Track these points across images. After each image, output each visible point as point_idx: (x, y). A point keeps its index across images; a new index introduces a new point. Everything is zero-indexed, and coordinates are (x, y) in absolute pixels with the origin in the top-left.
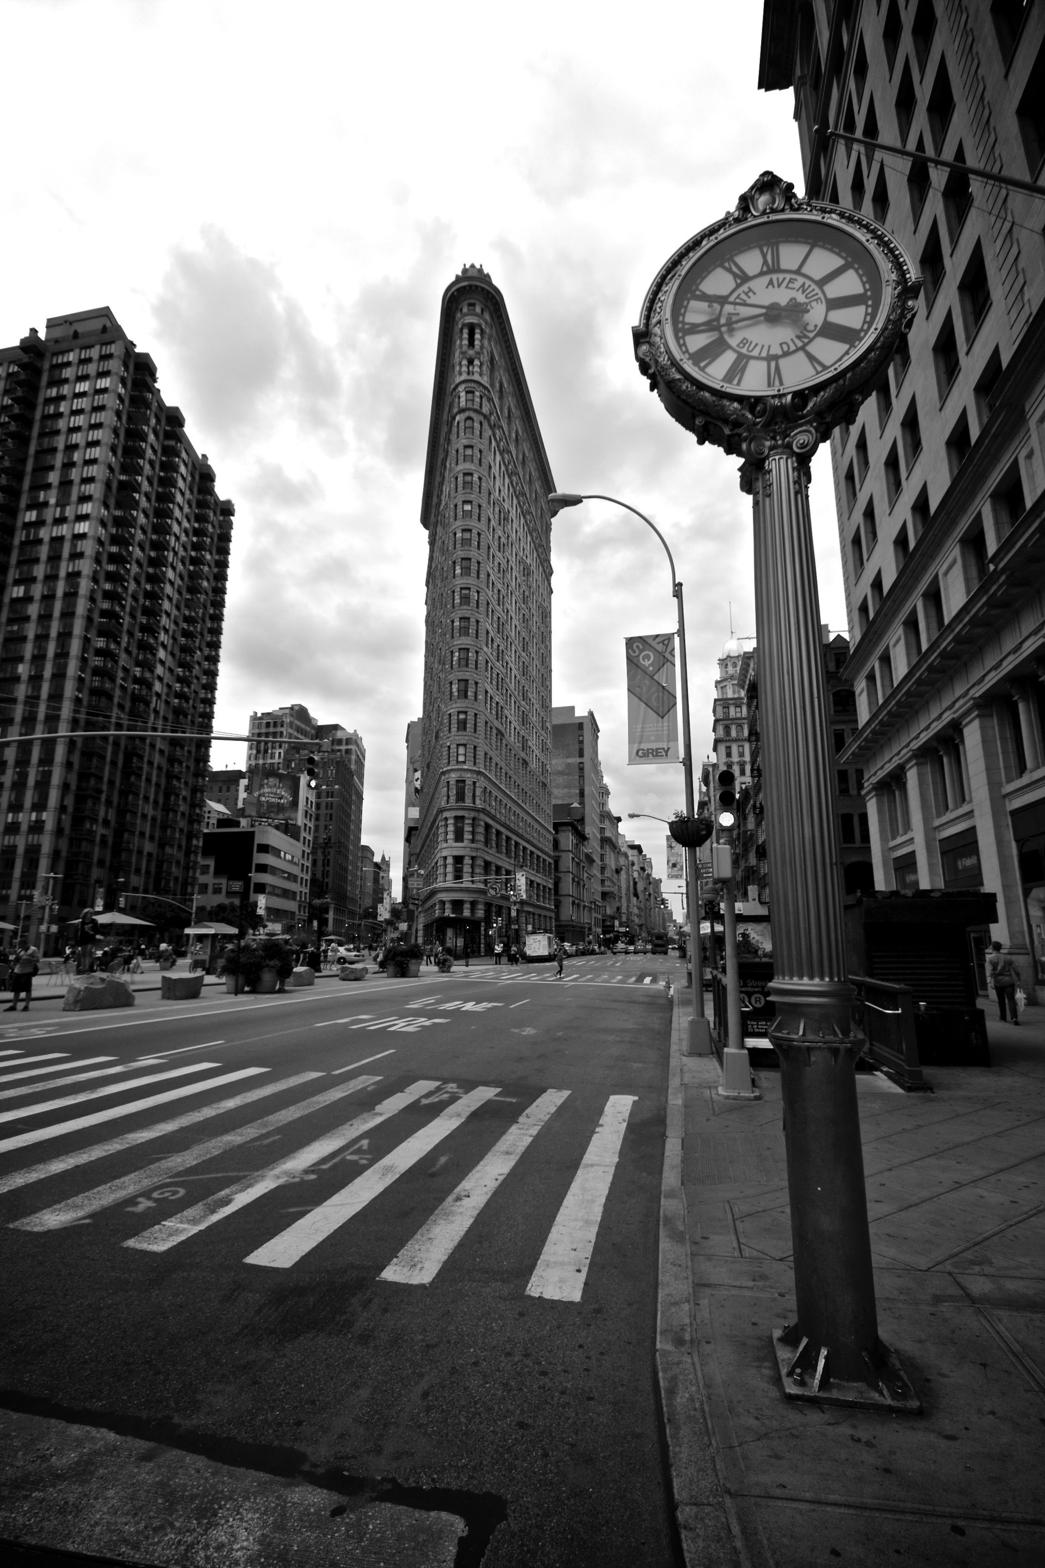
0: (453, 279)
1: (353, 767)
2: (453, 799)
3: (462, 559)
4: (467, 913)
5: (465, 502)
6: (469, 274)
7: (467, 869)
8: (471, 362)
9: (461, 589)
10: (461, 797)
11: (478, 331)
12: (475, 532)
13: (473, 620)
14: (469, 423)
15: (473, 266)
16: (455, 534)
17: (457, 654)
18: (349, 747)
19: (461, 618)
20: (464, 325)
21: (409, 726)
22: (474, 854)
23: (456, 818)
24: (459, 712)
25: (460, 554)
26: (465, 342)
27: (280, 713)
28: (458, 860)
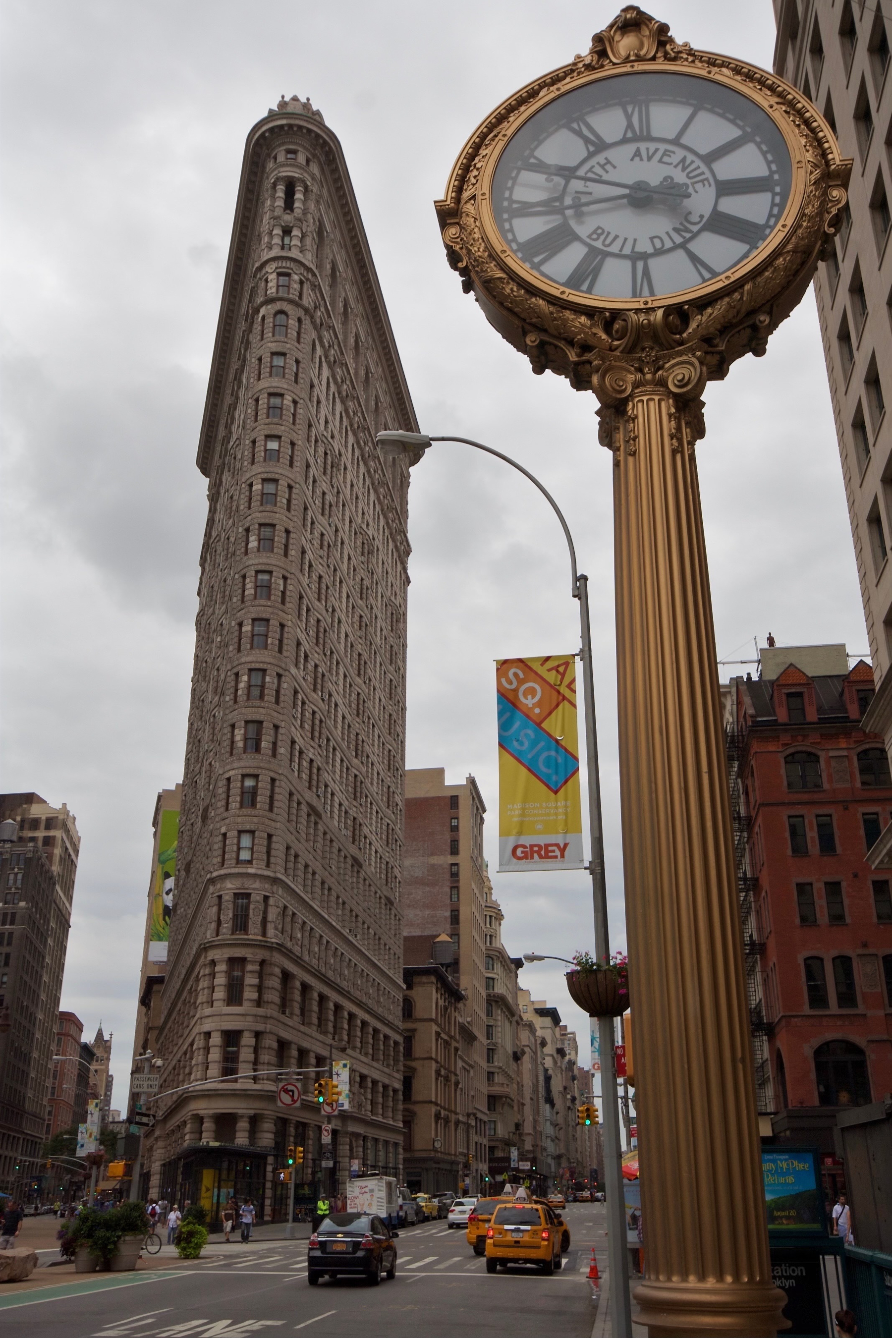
0: (265, 114)
1: (56, 868)
2: (226, 927)
3: (261, 525)
4: (241, 1139)
5: (268, 437)
6: (290, 109)
7: (246, 1054)
8: (287, 231)
9: (257, 572)
10: (241, 923)
11: (299, 188)
12: (283, 483)
13: (274, 623)
14: (281, 318)
15: (295, 99)
16: (251, 485)
17: (245, 678)
18: (52, 833)
19: (254, 620)
20: (278, 179)
21: (160, 797)
22: (260, 1027)
23: (232, 961)
24: (244, 776)
25: (257, 516)
26: (280, 203)
28: (231, 1038)
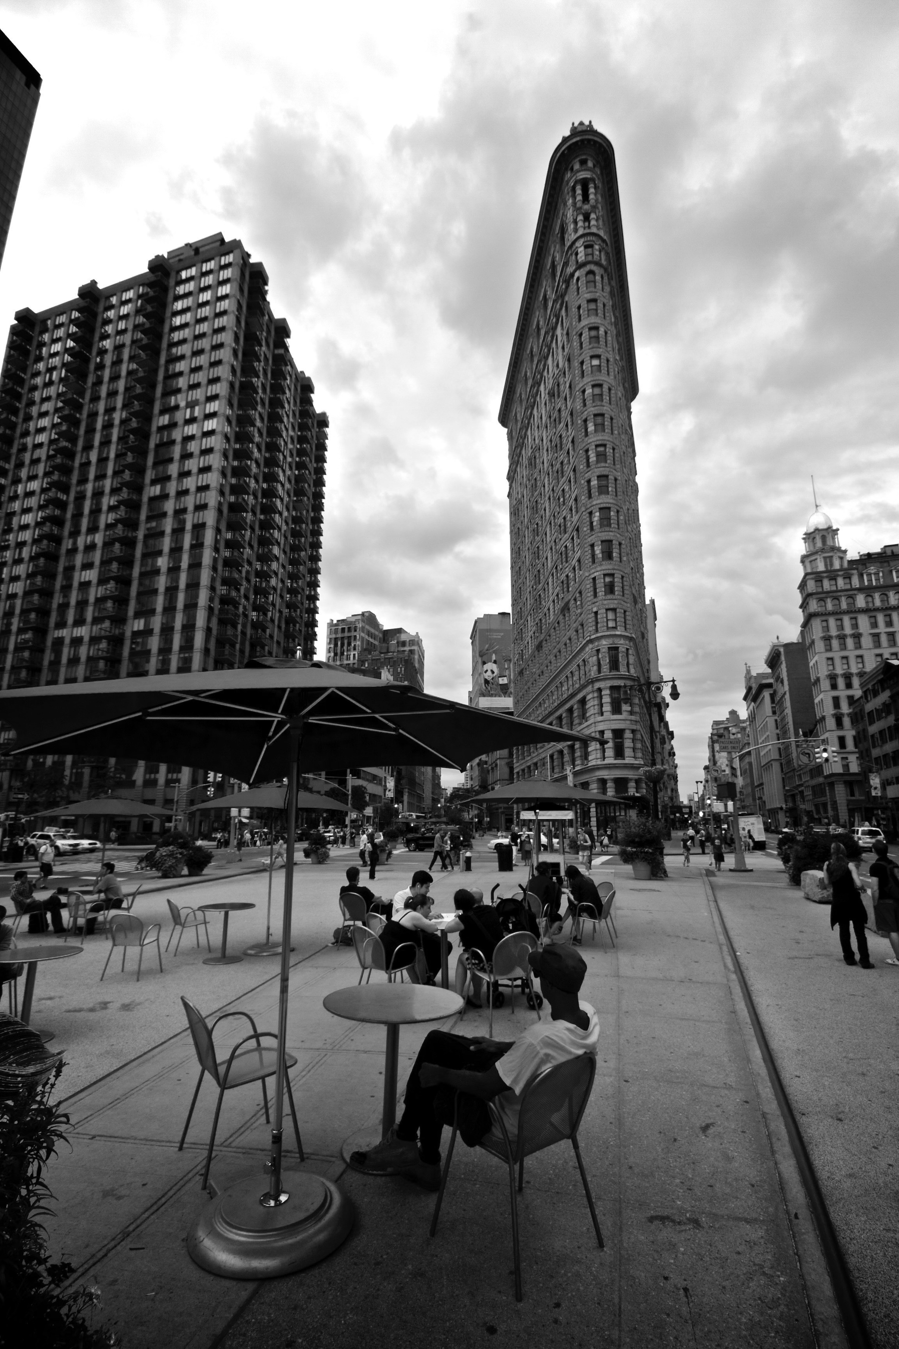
0: (560, 140)
1: (417, 665)
2: (605, 668)
3: (595, 415)
4: (632, 791)
5: (592, 357)
6: (580, 129)
7: (628, 743)
8: (587, 218)
9: (597, 446)
10: (614, 665)
11: (591, 185)
12: (605, 387)
13: (611, 477)
14: (591, 277)
15: (581, 123)
16: (584, 391)
17: (598, 514)
18: (413, 648)
19: (599, 477)
20: (576, 183)
21: (476, 622)
22: (634, 727)
23: (612, 688)
24: (605, 575)
25: (592, 410)
26: (579, 198)
27: (353, 619)
28: (618, 734)
